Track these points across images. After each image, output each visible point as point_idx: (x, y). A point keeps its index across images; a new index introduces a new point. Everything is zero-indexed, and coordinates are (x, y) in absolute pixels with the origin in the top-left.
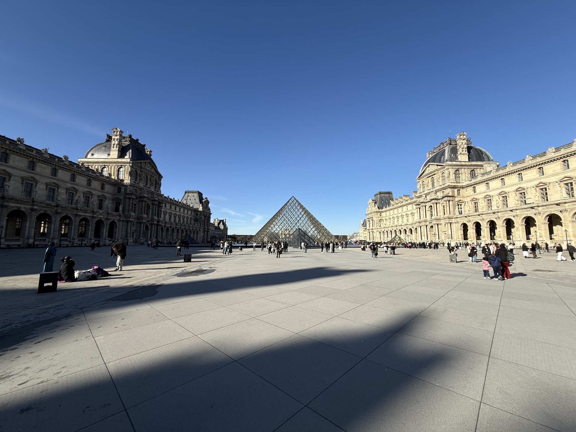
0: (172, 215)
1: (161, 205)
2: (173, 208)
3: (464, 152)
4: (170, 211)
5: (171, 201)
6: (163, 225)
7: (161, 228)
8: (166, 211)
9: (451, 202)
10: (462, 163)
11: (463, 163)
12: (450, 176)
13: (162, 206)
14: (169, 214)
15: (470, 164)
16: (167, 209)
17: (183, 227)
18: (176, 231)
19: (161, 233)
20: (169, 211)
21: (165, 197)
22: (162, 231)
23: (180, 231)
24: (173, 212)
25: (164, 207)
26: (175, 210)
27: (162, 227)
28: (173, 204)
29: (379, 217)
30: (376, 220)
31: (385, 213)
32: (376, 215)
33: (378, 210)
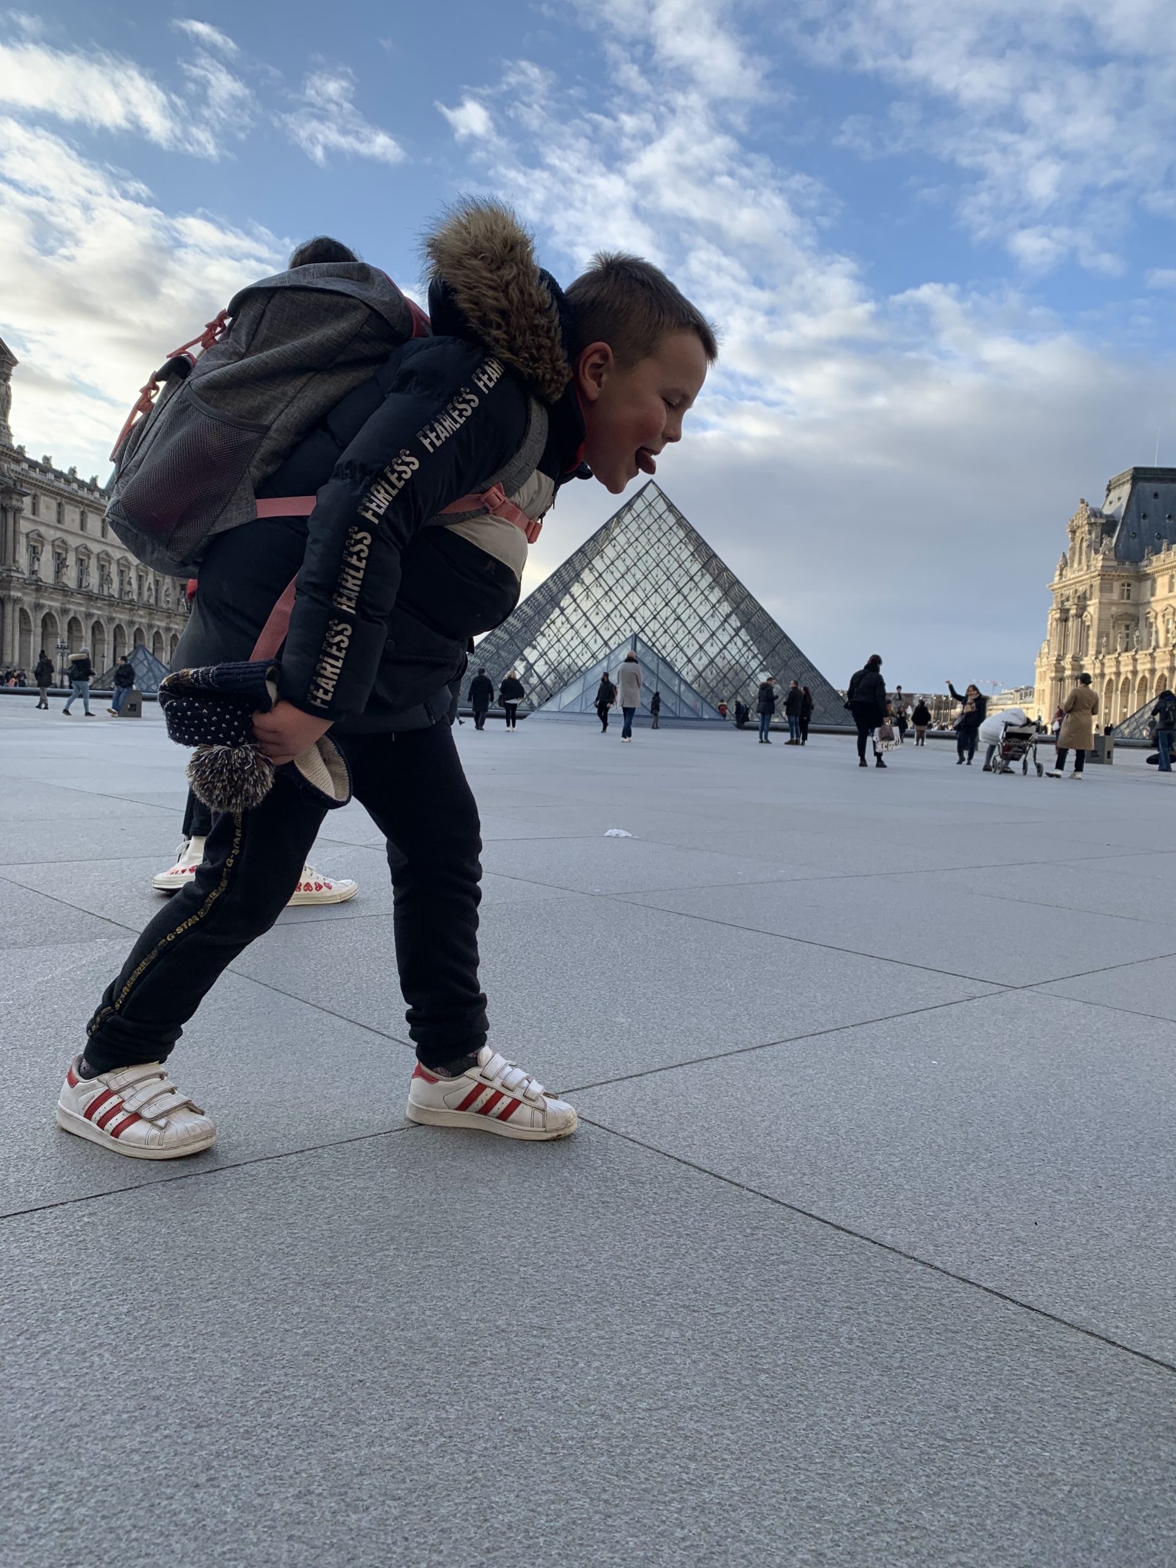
0: (67, 551)
1: (14, 503)
2: (73, 520)
4: (59, 534)
5: (62, 484)
6: (26, 599)
7: (17, 614)
8: (39, 535)
13: (19, 510)
14: (53, 545)
16: (42, 524)
17: (121, 616)
18: (90, 631)
19: (17, 637)
20: (52, 532)
21: (33, 465)
22: (25, 631)
23: (109, 636)
24: (73, 542)
25: (27, 512)
26: (83, 527)
27: (23, 611)
28: (73, 499)
29: (1112, 604)
30: (1100, 620)
31: (1149, 583)
32: (1102, 590)
33: (1114, 563)
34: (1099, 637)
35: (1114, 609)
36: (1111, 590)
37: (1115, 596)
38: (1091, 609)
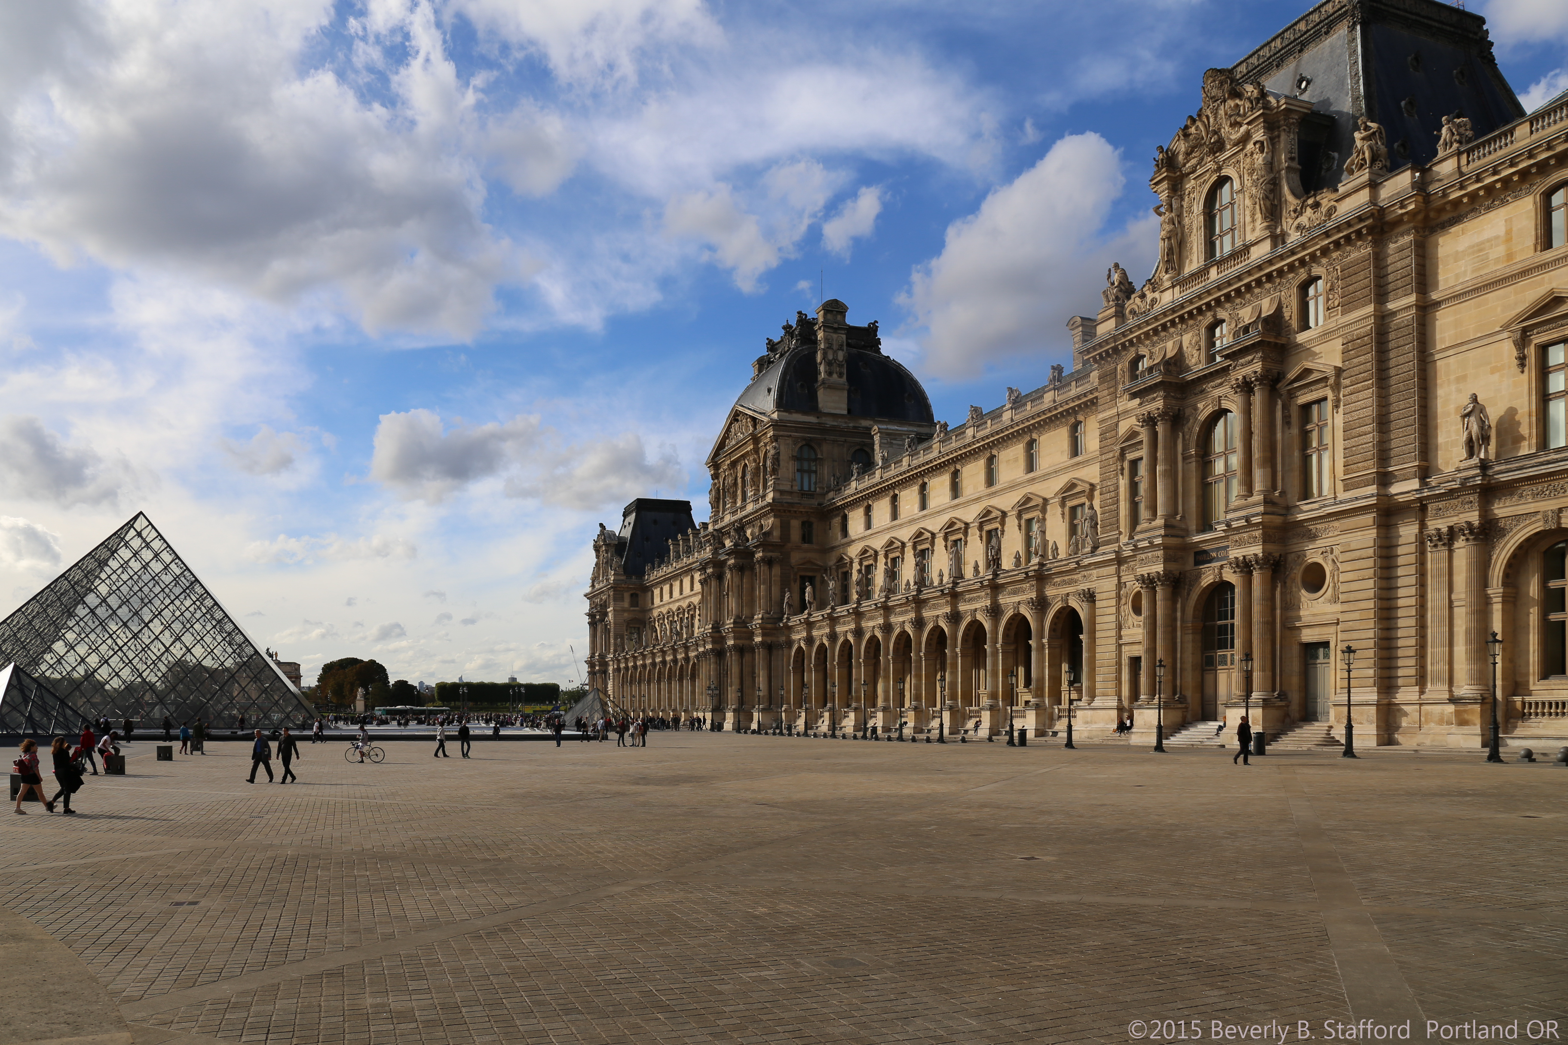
3: (835, 376)
9: (776, 570)
10: (824, 420)
11: (830, 422)
12: (779, 465)
15: (851, 425)
29: (624, 610)
30: (615, 624)
31: (650, 593)
32: (615, 600)
33: (623, 578)
34: (615, 639)
35: (626, 614)
36: (622, 599)
37: (626, 604)
38: (610, 616)
